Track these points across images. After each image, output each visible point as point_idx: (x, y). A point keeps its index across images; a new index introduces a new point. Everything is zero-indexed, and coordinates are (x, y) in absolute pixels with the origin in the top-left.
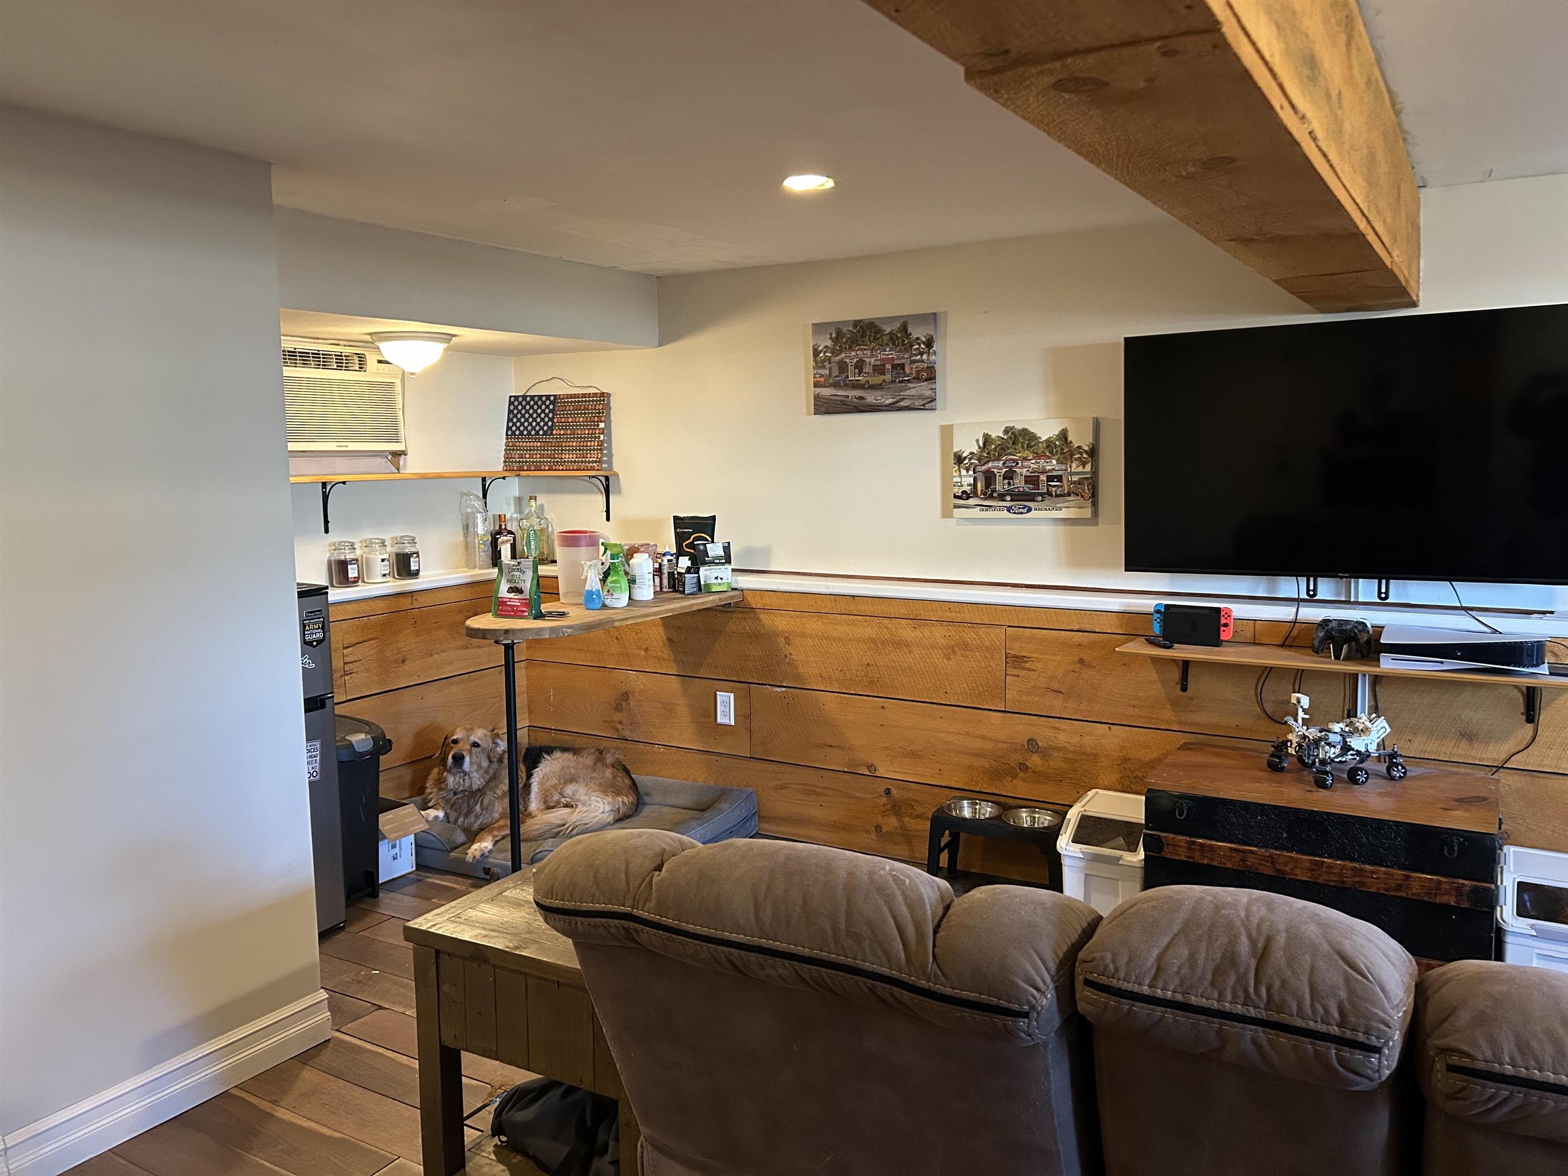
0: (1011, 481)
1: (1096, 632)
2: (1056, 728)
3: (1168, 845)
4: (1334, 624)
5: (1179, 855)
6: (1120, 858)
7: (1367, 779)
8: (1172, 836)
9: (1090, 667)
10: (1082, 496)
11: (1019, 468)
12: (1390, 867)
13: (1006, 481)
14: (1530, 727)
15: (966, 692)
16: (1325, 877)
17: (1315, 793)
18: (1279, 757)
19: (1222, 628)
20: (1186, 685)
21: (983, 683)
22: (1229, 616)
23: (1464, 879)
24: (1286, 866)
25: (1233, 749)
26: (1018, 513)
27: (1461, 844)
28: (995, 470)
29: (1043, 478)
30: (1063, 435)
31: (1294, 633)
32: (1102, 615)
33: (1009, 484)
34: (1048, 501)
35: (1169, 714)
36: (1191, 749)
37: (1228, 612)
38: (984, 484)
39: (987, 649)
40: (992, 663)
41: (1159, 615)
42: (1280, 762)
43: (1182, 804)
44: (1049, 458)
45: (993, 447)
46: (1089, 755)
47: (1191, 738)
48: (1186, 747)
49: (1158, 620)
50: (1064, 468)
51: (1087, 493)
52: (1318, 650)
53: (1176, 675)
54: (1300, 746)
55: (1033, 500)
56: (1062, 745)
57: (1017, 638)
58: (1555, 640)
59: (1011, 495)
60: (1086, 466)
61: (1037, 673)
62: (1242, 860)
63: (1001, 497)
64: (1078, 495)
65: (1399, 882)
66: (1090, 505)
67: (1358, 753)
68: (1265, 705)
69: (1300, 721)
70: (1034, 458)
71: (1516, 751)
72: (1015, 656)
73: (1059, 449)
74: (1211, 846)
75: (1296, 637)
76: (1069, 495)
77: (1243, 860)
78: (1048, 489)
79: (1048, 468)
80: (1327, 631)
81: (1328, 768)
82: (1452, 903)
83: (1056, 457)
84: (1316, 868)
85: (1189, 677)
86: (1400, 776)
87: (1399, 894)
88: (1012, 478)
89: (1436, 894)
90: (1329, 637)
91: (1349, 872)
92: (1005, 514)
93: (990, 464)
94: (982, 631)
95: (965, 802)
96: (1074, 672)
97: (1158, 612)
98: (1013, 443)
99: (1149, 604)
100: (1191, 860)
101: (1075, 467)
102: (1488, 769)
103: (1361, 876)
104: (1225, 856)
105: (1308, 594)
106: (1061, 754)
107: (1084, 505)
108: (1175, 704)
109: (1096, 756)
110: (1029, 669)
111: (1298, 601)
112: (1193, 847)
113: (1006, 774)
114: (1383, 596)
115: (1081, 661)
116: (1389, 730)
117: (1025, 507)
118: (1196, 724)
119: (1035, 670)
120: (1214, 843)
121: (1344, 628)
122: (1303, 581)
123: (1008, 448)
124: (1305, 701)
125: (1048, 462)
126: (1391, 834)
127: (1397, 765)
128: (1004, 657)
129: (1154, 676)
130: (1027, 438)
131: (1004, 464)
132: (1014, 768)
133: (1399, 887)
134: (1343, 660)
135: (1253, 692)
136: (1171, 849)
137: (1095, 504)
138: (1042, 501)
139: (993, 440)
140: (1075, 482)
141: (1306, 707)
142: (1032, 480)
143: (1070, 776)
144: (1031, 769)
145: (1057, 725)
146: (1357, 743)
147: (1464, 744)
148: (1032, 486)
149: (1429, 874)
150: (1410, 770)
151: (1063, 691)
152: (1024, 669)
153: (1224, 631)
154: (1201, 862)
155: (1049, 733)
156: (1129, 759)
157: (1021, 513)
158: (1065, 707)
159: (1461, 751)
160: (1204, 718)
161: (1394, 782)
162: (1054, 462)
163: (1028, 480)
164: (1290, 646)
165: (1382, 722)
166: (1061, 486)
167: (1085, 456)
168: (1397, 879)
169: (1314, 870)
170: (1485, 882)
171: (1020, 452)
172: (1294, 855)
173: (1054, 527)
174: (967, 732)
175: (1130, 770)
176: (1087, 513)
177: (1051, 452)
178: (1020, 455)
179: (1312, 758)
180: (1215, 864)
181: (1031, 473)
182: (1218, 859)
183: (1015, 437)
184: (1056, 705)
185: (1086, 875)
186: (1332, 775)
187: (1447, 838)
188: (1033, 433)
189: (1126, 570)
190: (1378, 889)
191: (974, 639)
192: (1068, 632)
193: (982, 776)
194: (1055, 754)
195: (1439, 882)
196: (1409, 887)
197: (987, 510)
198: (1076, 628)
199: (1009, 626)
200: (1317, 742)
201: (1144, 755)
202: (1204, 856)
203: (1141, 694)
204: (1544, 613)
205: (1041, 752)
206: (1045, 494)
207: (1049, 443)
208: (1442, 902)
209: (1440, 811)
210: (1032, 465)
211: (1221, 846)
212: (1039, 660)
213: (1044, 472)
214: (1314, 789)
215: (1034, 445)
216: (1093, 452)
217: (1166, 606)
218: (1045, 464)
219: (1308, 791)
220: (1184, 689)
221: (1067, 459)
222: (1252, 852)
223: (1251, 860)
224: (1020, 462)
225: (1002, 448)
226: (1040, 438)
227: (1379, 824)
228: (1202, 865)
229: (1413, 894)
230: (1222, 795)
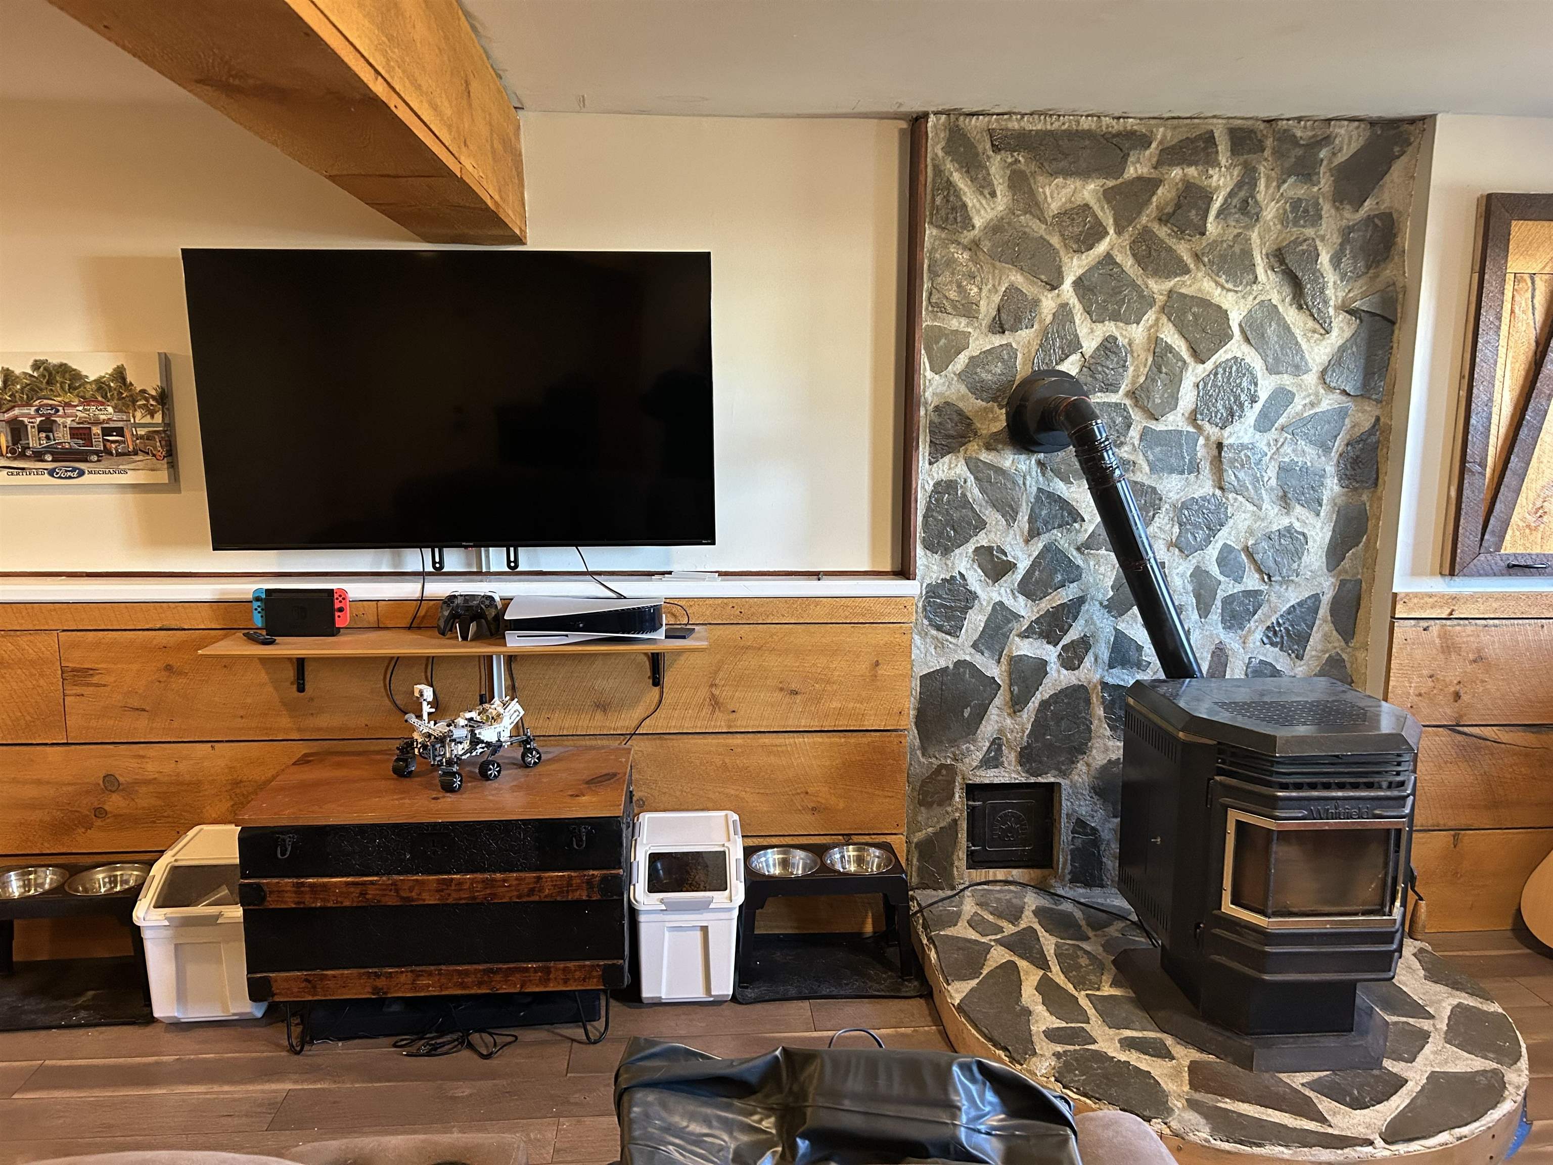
0: (51, 435)
1: (185, 629)
2: (143, 757)
3: (271, 892)
4: (459, 601)
5: (286, 902)
6: (220, 915)
7: (499, 772)
8: (275, 880)
9: (181, 673)
10: (154, 455)
11: (59, 416)
12: (521, 871)
13: (43, 435)
14: (656, 690)
15: (6, 725)
16: (455, 895)
17: (441, 800)
18: (405, 760)
19: (337, 614)
20: (303, 684)
21: (32, 711)
22: (344, 599)
23: (593, 869)
24: (411, 892)
25: (359, 754)
26: (66, 478)
27: (589, 833)
28: (26, 420)
29: (96, 430)
30: (120, 374)
31: (422, 612)
32: (190, 607)
33: (48, 438)
34: (106, 462)
35: (285, 721)
36: (310, 761)
37: (343, 594)
38: (9, 438)
39: (33, 663)
40: (42, 682)
41: (259, 603)
42: (407, 766)
43: (284, 840)
44: (102, 404)
45: (18, 387)
46: (188, 785)
47: (315, 747)
48: (304, 761)
49: (259, 609)
50: (125, 418)
51: (161, 451)
52: (444, 631)
53: (290, 673)
54: (425, 747)
55: (86, 461)
56: (151, 777)
57: (74, 645)
58: (670, 601)
59: (52, 453)
60: (156, 416)
61: (108, 689)
62: (361, 894)
63: (38, 456)
64: (148, 453)
65: (531, 886)
66: (166, 466)
67: (488, 744)
68: (395, 698)
69: (425, 716)
70: (81, 404)
71: (646, 715)
72: (74, 670)
73: (115, 393)
74: (324, 885)
75: (424, 617)
76: (136, 454)
77: (363, 894)
78: (105, 446)
79: (102, 417)
80: (453, 609)
81: (455, 768)
82: (584, 898)
83: (113, 403)
84: (445, 887)
85: (306, 673)
86: (535, 762)
87: (532, 899)
88: (51, 431)
89: (568, 892)
90: (454, 616)
91: (480, 886)
92: (46, 479)
93: (16, 411)
94: (23, 641)
95: (12, 873)
96: (160, 682)
97: (258, 599)
98: (48, 383)
99: (247, 589)
100: (302, 906)
101: (139, 416)
102: (622, 737)
103: (493, 887)
104: (341, 893)
105: (434, 567)
106: (151, 788)
107: (159, 466)
108: (290, 707)
109: (198, 783)
110: (97, 685)
111: (423, 574)
112: (302, 889)
113: (75, 825)
114: (513, 566)
115: (169, 668)
116: (522, 713)
117: (74, 470)
118: (319, 729)
119: (105, 686)
120: (326, 880)
121: (471, 604)
122: (427, 552)
123: (41, 390)
124: (428, 694)
125: (101, 410)
126: (520, 834)
127: (530, 751)
128: (60, 672)
129: (263, 676)
130: (67, 376)
131: (37, 411)
132: (87, 816)
133: (532, 891)
134: (471, 640)
135: (382, 684)
136: (274, 897)
137: (173, 465)
138: (99, 461)
139: (18, 377)
140: (142, 437)
141: (430, 699)
142: (81, 433)
143: (165, 814)
144: (111, 812)
145: (141, 753)
146: (488, 734)
147: (599, 715)
148: (81, 442)
149: (559, 871)
150: (546, 753)
151: (147, 708)
152: (89, 685)
153: (339, 617)
154: (313, 905)
155: (133, 764)
156: (241, 781)
157: (70, 477)
158: (152, 729)
159: (596, 723)
160: (327, 721)
161: (529, 770)
162: (110, 409)
163: (75, 433)
164: (419, 628)
165: (515, 706)
166: (124, 442)
167: (152, 402)
168: (528, 884)
169: (442, 890)
170: (614, 868)
171: (59, 396)
172: (419, 877)
173: (118, 496)
174: (13, 779)
175: (243, 795)
176: (162, 476)
177: (105, 397)
178: (59, 399)
179: (438, 759)
180: (330, 904)
181: (79, 423)
182: (333, 898)
183: (50, 374)
184: (141, 727)
185: (176, 945)
186: (460, 775)
187: (574, 829)
188: (75, 370)
189: (214, 549)
190: (511, 898)
191: (11, 651)
192: (146, 632)
193: (40, 833)
194: (143, 789)
195: (570, 877)
196: (541, 890)
197: (18, 474)
198: (158, 626)
199: (64, 631)
200: (442, 740)
201: (258, 774)
202: (317, 898)
203: (249, 700)
204: (663, 573)
205: (123, 790)
206: (101, 452)
207: (100, 384)
208: (575, 898)
209: (568, 800)
210: (79, 414)
211: (336, 883)
212: (109, 672)
213: (97, 423)
214: (440, 795)
215: (80, 386)
216: (164, 398)
217: (267, 590)
218: (97, 412)
219: (434, 799)
220: (301, 689)
221: (128, 406)
222: (372, 883)
223: (371, 892)
224: (60, 408)
225: (32, 390)
226: (87, 377)
227: (507, 826)
228: (316, 908)
229: (546, 896)
230: (332, 821)
